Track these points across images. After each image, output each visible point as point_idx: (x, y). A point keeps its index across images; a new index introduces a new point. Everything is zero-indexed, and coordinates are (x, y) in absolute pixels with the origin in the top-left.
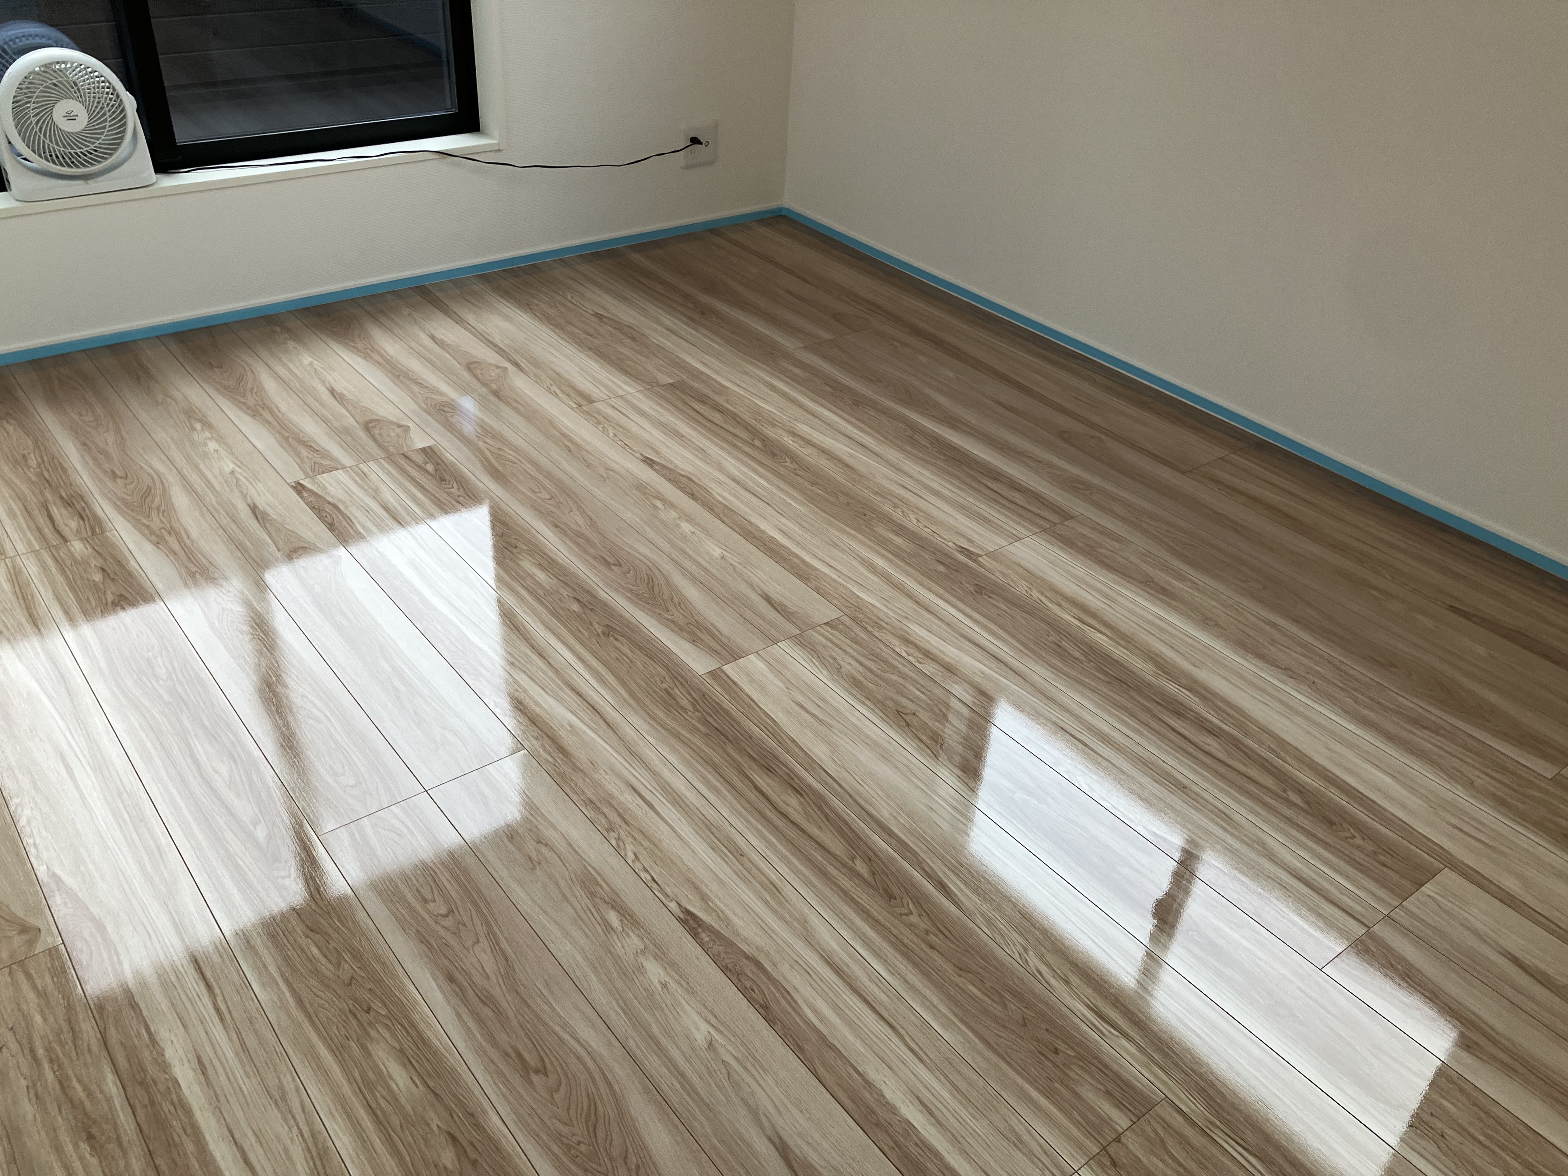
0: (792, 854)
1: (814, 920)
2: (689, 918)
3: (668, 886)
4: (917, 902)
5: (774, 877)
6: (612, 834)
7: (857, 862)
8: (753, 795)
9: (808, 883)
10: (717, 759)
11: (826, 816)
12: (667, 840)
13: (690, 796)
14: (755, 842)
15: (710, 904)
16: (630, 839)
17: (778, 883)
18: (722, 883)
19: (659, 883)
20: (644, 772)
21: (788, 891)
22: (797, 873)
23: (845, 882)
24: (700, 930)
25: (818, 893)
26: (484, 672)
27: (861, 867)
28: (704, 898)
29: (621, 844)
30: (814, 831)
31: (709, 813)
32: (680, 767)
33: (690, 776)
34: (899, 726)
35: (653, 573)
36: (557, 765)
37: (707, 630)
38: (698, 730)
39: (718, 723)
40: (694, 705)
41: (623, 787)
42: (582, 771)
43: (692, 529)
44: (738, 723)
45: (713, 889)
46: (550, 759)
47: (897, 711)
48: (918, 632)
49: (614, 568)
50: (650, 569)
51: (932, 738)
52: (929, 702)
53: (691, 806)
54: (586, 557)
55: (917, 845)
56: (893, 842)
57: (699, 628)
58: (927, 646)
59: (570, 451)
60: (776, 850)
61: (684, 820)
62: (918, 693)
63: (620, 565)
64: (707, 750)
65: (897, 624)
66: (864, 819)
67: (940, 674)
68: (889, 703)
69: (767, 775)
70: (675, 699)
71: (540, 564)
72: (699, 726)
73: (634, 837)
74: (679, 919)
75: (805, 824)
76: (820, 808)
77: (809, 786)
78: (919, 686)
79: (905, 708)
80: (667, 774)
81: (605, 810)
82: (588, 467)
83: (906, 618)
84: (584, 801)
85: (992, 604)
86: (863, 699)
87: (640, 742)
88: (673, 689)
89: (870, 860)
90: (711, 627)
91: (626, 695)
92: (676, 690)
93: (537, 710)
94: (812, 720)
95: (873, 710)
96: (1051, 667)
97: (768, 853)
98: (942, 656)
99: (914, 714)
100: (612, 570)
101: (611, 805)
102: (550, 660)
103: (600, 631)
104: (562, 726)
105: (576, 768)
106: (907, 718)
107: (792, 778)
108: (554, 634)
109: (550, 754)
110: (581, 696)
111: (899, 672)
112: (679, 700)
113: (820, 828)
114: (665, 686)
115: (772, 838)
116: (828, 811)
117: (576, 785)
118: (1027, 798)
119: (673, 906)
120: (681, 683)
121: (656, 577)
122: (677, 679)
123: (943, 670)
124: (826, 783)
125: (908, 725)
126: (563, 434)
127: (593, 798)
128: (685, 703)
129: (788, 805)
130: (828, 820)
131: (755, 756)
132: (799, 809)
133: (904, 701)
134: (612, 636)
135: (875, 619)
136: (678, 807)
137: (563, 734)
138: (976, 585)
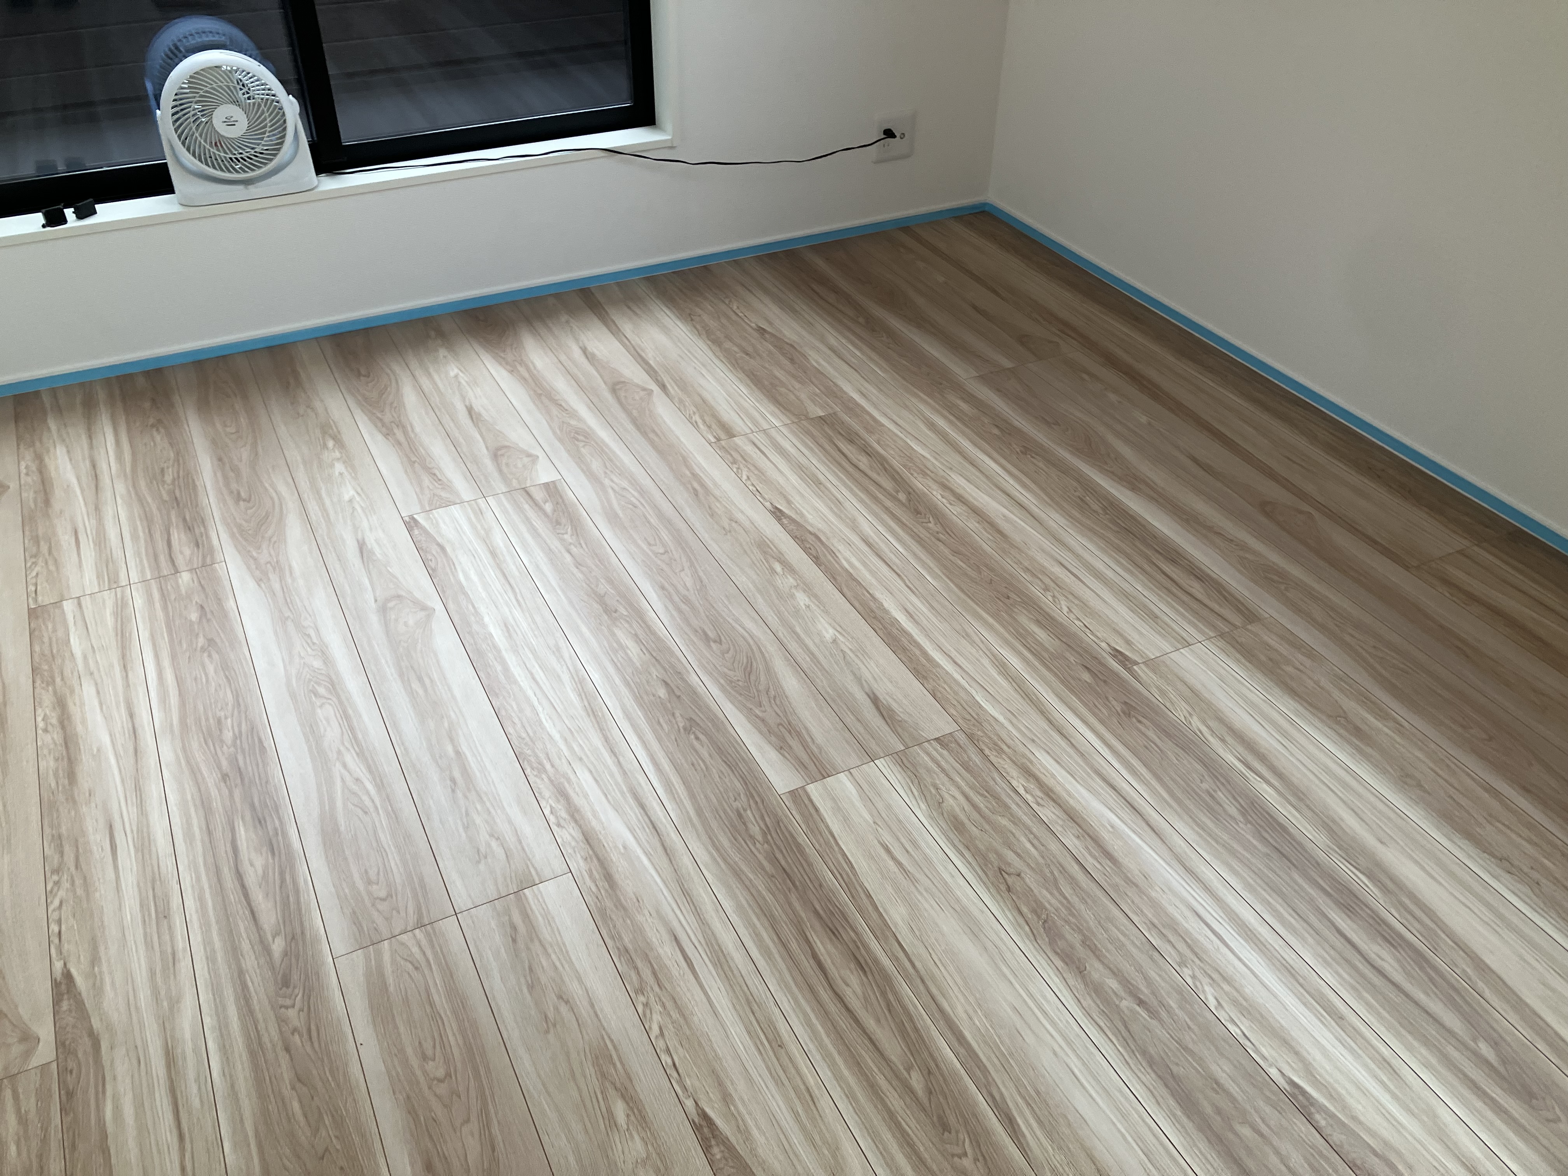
0: (839, 1053)
1: (848, 1149)
2: (704, 1123)
3: (689, 1076)
4: (976, 1143)
5: (811, 1081)
6: (642, 999)
7: (913, 1074)
8: (808, 965)
9: (850, 1096)
10: (778, 912)
11: (889, 1005)
12: (700, 1015)
13: (738, 958)
14: (799, 1029)
15: (732, 1108)
16: (659, 1008)
17: (816, 1092)
18: (750, 1080)
19: (680, 1071)
20: (692, 919)
21: (824, 1103)
22: (838, 1077)
23: (895, 1102)
24: (713, 1142)
25: (858, 1111)
26: (548, 766)
27: (916, 1081)
28: (726, 1098)
29: (648, 1012)
30: (870, 1023)
31: (754, 982)
32: (734, 918)
33: (742, 931)
34: (998, 890)
35: (754, 656)
36: (600, 897)
37: (799, 734)
38: (763, 869)
39: (787, 862)
40: (764, 834)
41: (666, 937)
42: (625, 909)
43: (808, 602)
44: (810, 865)
45: (739, 1088)
46: (594, 889)
47: (1000, 869)
48: (1044, 762)
49: (712, 644)
50: (752, 650)
51: (1034, 911)
52: (1041, 860)
53: (736, 972)
54: (687, 629)
55: (989, 1059)
56: (962, 1051)
57: (790, 732)
58: (1050, 782)
59: (697, 495)
60: (821, 1046)
61: (723, 989)
62: (1029, 846)
63: (720, 643)
64: (769, 897)
65: (1022, 748)
66: (933, 1015)
67: (1061, 822)
68: (992, 856)
69: (831, 940)
70: (744, 824)
71: (636, 635)
72: (766, 864)
73: (664, 1006)
74: (693, 1123)
75: (861, 1013)
76: (884, 994)
77: (876, 961)
78: (1031, 836)
79: (1009, 864)
80: (717, 925)
81: (639, 964)
82: (712, 516)
83: (1033, 741)
84: (618, 949)
85: (1140, 731)
86: (961, 848)
87: (696, 878)
88: (745, 810)
89: (929, 1073)
90: (804, 732)
91: (692, 813)
92: (749, 812)
93: (594, 823)
94: (896, 870)
95: (970, 864)
96: (1198, 825)
97: (811, 1047)
98: (1067, 797)
99: (1019, 875)
100: (710, 647)
101: (646, 958)
102: (621, 759)
103: (681, 725)
104: (616, 847)
105: (620, 905)
106: (1010, 880)
107: (858, 948)
108: (632, 725)
109: (595, 882)
110: (643, 809)
111: (1011, 815)
112: (750, 826)
113: (878, 1021)
114: (736, 805)
115: (820, 1028)
116: (892, 999)
117: (615, 927)
118: (1138, 1008)
119: (689, 1104)
120: (756, 803)
121: (756, 660)
122: (753, 797)
123: (1065, 817)
124: (897, 959)
125: (1009, 889)
126: (694, 475)
127: (630, 946)
128: (755, 830)
129: (848, 985)
130: (890, 1011)
131: (821, 912)
132: (859, 991)
133: (1010, 856)
134: (694, 733)
135: (995, 738)
136: (720, 970)
137: (614, 857)
138: (1126, 703)
